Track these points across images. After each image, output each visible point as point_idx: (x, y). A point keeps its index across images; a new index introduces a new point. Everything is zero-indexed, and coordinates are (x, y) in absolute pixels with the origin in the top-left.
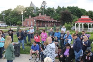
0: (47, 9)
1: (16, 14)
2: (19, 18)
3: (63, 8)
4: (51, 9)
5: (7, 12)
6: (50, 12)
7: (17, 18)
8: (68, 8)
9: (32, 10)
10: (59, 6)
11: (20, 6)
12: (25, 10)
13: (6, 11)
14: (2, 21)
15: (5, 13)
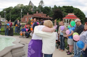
0: (44, 7)
1: (16, 11)
2: (18, 15)
3: (59, 7)
4: (48, 7)
5: (8, 10)
6: (46, 10)
7: (17, 15)
8: (64, 7)
9: (31, 8)
10: (55, 6)
11: (20, 4)
12: (24, 9)
13: (7, 8)
14: (4, 17)
15: (6, 11)
